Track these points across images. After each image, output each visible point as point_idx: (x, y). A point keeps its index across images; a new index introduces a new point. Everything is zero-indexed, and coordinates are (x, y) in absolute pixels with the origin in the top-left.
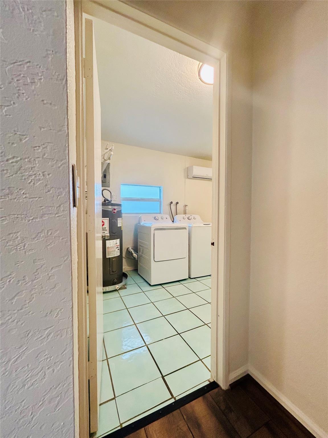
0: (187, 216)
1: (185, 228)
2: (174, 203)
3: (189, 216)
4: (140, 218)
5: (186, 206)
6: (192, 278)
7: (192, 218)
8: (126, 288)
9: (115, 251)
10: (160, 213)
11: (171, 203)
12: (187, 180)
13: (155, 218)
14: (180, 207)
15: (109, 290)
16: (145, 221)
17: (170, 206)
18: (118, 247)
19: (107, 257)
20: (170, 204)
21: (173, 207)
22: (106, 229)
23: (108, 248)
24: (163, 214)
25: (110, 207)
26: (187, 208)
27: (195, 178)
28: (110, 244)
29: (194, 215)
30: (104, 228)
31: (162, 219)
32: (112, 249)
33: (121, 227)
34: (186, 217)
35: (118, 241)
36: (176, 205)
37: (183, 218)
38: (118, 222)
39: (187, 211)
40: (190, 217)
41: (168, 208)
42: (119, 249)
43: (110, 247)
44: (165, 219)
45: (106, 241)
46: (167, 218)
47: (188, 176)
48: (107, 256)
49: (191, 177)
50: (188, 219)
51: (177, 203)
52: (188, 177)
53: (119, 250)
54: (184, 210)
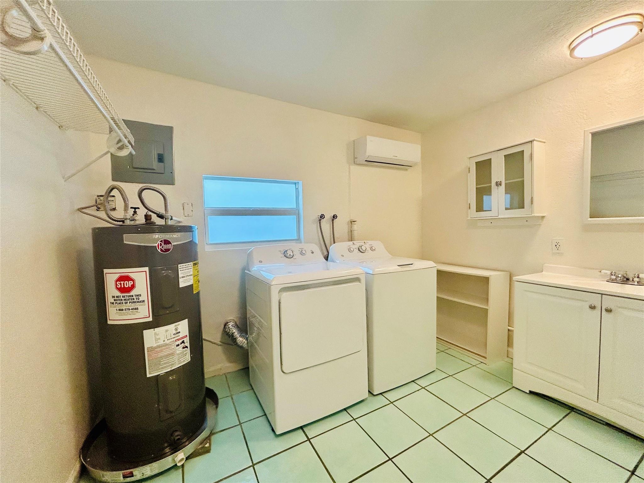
0: (358, 244)
1: (358, 280)
2: (328, 216)
3: (361, 244)
4: (250, 255)
5: (352, 222)
6: (375, 394)
7: (368, 249)
8: (208, 451)
9: (172, 354)
10: (298, 240)
11: (322, 217)
12: (354, 168)
13: (285, 254)
14: (341, 226)
15: (151, 471)
16: (261, 262)
17: (320, 223)
18: (183, 342)
19: (148, 376)
20: (320, 220)
21: (326, 225)
22: (141, 299)
23: (151, 349)
24: (304, 243)
25: (156, 236)
26: (355, 227)
27: (370, 162)
28: (157, 340)
29: (370, 242)
30: (134, 297)
31: (302, 253)
32: (161, 351)
33: (191, 286)
34: (354, 247)
35: (183, 327)
36: (333, 220)
37: (349, 250)
38: (180, 276)
39: (356, 234)
40: (364, 248)
41: (314, 227)
42: (187, 347)
43: (159, 347)
44: (309, 254)
45: (144, 331)
46: (313, 253)
47: (355, 158)
48: (150, 374)
49: (361, 159)
50: (359, 250)
51: (334, 217)
52: (355, 161)
53: (188, 350)
54: (349, 232)
